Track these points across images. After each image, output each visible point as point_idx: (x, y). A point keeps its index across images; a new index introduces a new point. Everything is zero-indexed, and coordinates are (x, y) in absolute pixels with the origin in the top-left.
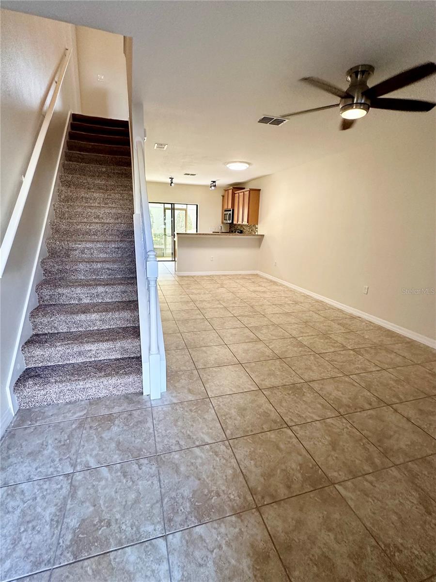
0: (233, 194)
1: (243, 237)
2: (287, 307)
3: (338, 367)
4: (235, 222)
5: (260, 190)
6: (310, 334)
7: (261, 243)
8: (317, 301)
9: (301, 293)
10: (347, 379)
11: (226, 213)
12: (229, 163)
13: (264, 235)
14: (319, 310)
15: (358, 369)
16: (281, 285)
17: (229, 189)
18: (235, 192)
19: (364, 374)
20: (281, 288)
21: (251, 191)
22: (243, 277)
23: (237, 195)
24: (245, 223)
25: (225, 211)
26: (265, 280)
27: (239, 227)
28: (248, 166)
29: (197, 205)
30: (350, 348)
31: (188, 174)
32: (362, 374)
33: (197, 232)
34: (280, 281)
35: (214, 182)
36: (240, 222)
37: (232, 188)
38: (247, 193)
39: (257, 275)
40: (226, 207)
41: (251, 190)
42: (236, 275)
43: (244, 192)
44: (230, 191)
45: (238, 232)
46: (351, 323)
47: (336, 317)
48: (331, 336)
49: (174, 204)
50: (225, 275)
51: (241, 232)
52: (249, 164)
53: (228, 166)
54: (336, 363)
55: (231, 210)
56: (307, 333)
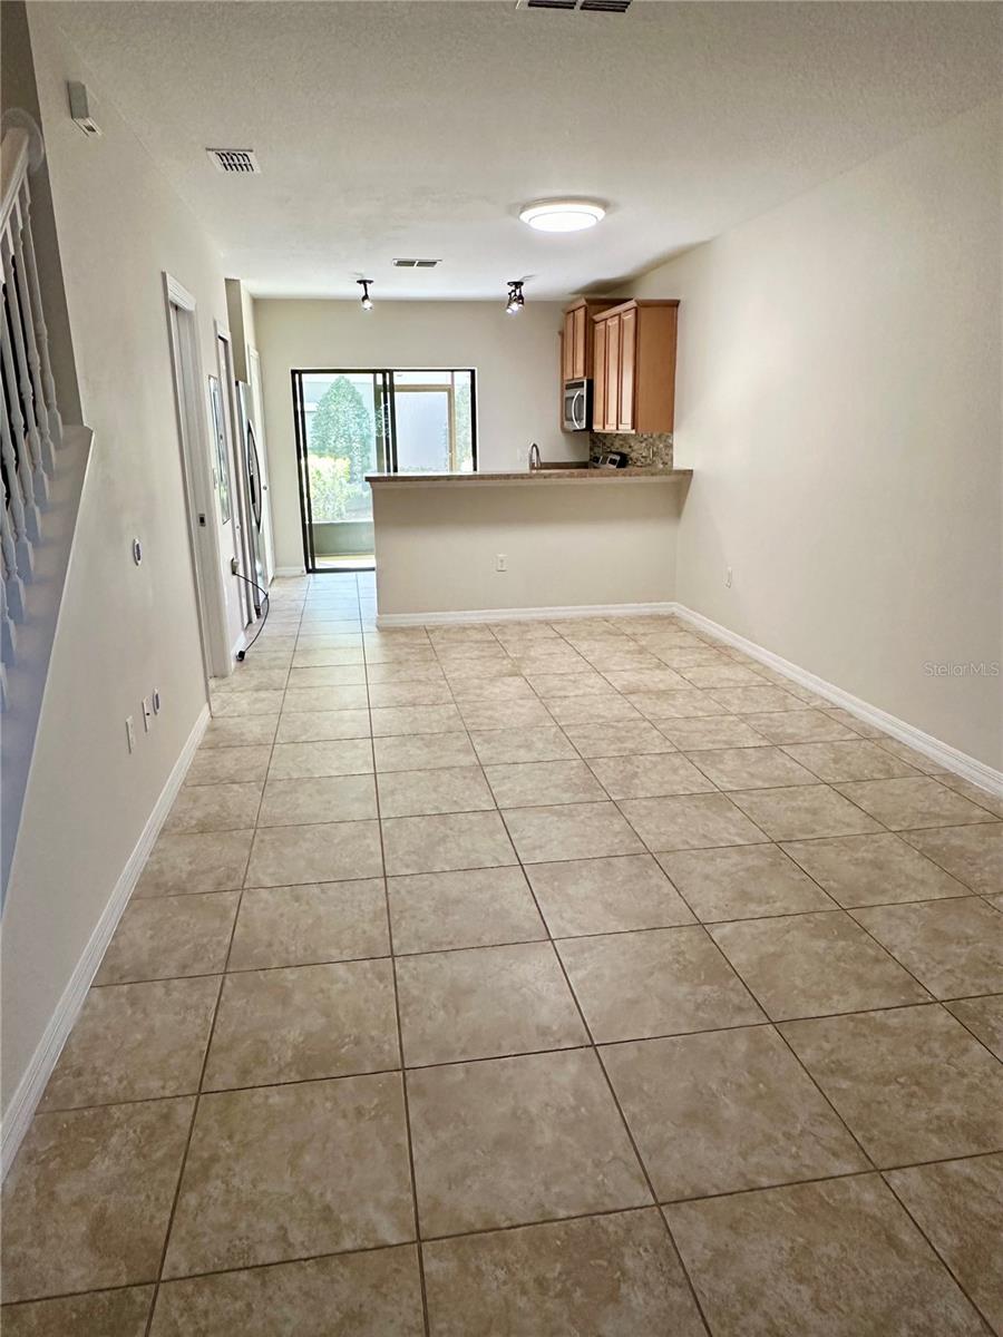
0: (590, 325)
1: (628, 479)
2: (730, 761)
3: (849, 1112)
4: (597, 427)
5: (675, 304)
6: (779, 907)
7: (684, 502)
8: (867, 735)
9: (814, 695)
10: (869, 1197)
11: (569, 393)
12: (525, 207)
13: (691, 472)
14: (857, 781)
15: (942, 1126)
16: (748, 662)
17: (573, 307)
18: (597, 317)
19: (965, 1168)
20: (741, 674)
21: (644, 313)
22: (613, 629)
23: (600, 327)
24: (626, 428)
25: (569, 387)
26: (690, 641)
27: (617, 444)
28: (599, 212)
29: (473, 372)
30: (939, 994)
31: (411, 263)
32: (954, 1165)
33: (475, 469)
34: (746, 646)
35: (518, 285)
36: (611, 428)
37: (583, 302)
38: (629, 317)
39: (670, 620)
40: (569, 376)
41: (644, 305)
42: (592, 619)
43: (619, 315)
44: (581, 313)
45: (613, 462)
46: (980, 848)
47: (925, 815)
48: (867, 922)
49: (391, 372)
50: (547, 623)
51: (623, 461)
52: (604, 204)
53: (525, 216)
54: (845, 1084)
55: (581, 385)
56: (769, 899)
